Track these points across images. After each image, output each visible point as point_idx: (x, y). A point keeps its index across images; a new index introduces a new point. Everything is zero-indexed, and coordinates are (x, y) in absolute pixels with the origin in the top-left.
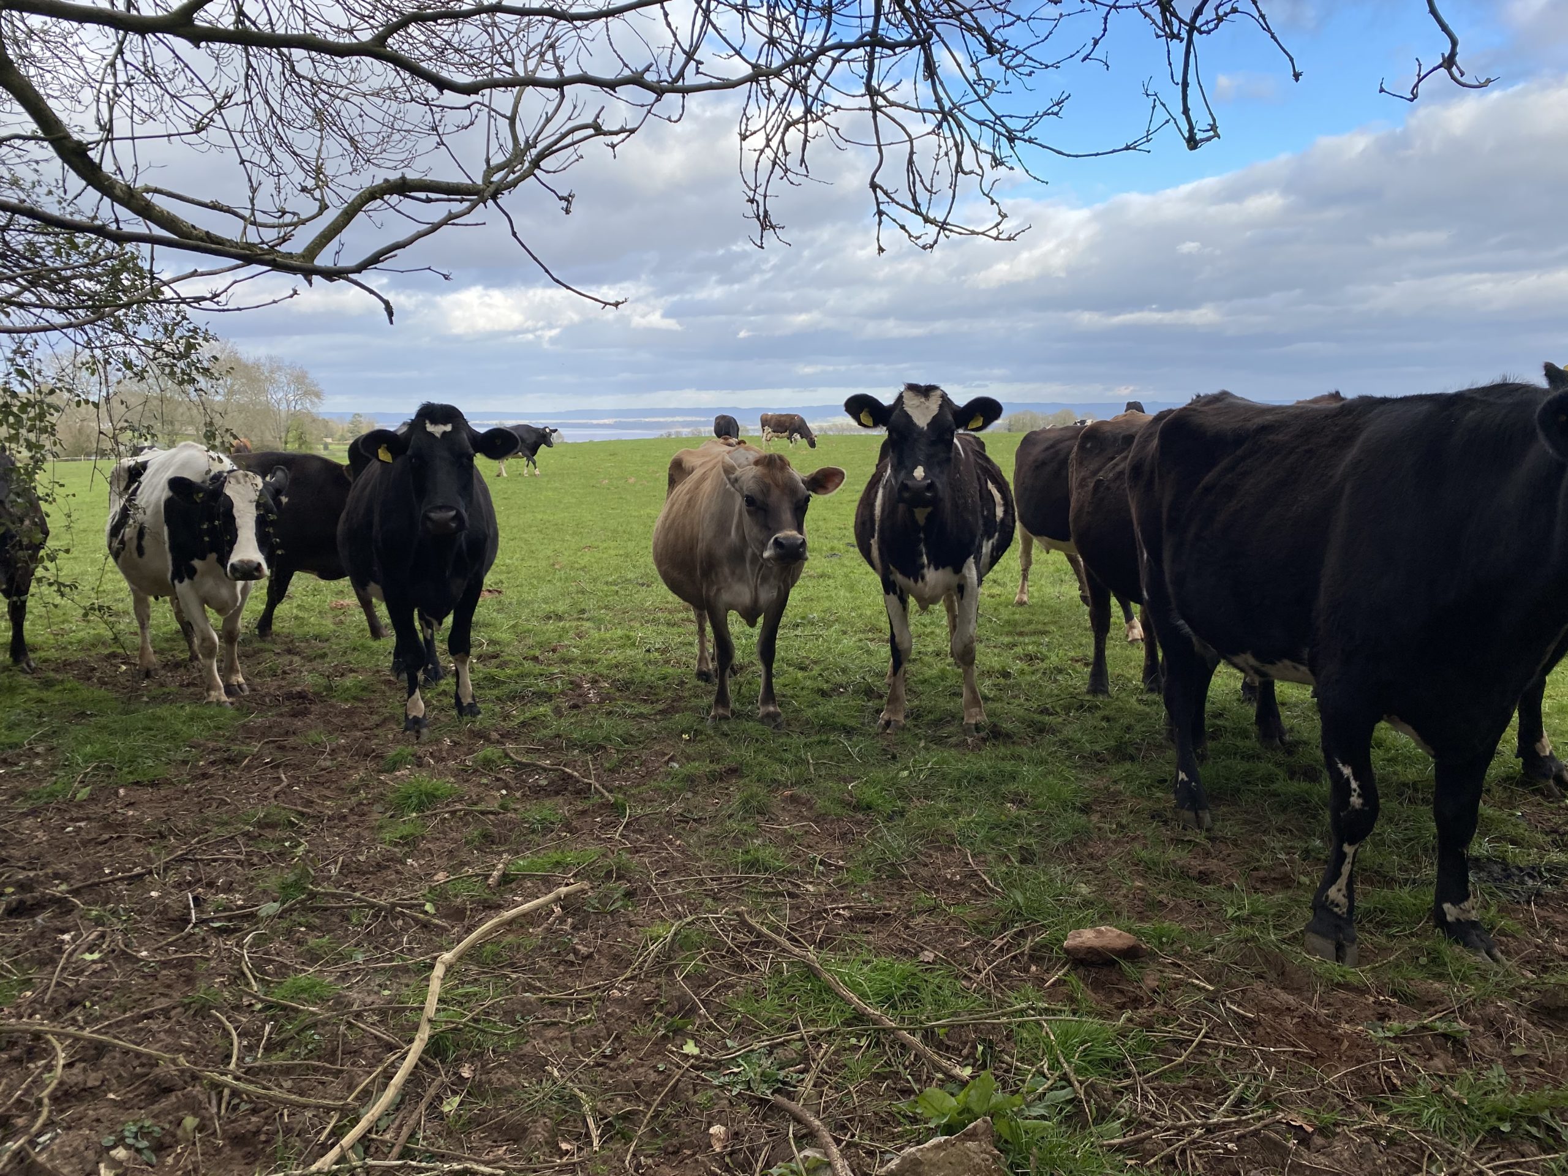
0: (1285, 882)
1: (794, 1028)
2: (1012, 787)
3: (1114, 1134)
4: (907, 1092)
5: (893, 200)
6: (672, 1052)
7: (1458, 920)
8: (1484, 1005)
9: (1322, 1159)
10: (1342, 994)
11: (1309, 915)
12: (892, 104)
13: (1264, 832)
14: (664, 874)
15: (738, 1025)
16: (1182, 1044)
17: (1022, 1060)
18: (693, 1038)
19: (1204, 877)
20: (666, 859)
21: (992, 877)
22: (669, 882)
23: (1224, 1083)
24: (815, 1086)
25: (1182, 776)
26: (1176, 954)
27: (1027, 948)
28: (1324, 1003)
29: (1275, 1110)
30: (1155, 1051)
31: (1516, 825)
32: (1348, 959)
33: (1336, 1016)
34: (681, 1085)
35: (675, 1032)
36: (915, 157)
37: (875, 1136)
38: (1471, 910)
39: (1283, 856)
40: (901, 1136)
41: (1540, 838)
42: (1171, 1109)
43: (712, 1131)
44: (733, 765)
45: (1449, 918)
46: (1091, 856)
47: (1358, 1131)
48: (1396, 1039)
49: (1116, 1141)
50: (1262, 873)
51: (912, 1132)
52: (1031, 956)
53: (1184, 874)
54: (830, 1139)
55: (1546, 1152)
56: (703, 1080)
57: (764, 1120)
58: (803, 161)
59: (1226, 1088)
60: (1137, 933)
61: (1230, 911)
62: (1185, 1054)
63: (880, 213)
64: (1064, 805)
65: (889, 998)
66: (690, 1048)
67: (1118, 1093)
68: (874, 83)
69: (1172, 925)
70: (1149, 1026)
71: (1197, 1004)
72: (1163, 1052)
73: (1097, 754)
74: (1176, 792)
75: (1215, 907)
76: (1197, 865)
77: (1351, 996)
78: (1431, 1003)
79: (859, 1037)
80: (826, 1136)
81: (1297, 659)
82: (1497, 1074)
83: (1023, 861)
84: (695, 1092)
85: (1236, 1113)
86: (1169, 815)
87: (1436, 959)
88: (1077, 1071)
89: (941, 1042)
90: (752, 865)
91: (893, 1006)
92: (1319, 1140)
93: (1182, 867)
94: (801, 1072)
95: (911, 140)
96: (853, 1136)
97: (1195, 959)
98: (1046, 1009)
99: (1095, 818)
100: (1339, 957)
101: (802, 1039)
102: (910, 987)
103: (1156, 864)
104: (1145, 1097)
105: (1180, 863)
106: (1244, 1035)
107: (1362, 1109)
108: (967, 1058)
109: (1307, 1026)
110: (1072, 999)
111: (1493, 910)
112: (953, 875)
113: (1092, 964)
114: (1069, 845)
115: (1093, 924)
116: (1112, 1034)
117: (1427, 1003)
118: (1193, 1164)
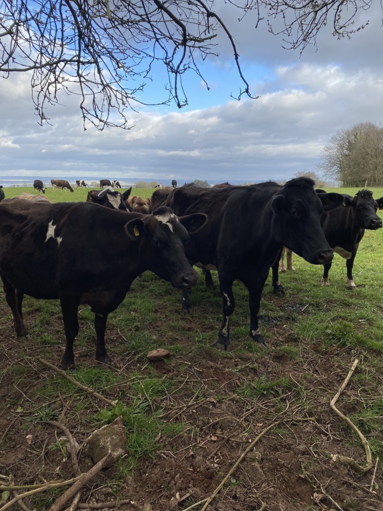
0: (212, 328)
1: (58, 397)
2: (134, 306)
3: (161, 414)
4: (96, 412)
5: (89, 113)
6: (13, 412)
7: (256, 335)
8: (262, 358)
9: (219, 410)
10: (226, 360)
11: (218, 337)
12: (87, 81)
13: (207, 314)
14: (10, 349)
15: (38, 398)
16: (181, 382)
17: (134, 395)
18: (21, 406)
19: (189, 329)
20: (11, 344)
21: (126, 337)
22: (12, 352)
23: (193, 392)
24: (65, 415)
25: (184, 299)
26: (181, 354)
27: (136, 359)
28: (221, 364)
29: (206, 398)
30: (173, 386)
31: (272, 305)
32: (228, 349)
33: (224, 367)
34: (16, 423)
35: (14, 405)
36: (95, 99)
37: (86, 428)
38: (259, 332)
39: (212, 321)
40: (94, 426)
41: (277, 308)
42: (178, 403)
43: (27, 437)
44: (37, 308)
45: (254, 335)
46: (157, 326)
47: (228, 400)
48: (239, 371)
49: (161, 416)
50: (206, 326)
51: (97, 425)
52: (137, 361)
53: (184, 329)
54: (69, 432)
55: (275, 398)
56: (24, 420)
57: (47, 430)
58: (55, 97)
59: (193, 394)
60: (170, 349)
61: (197, 339)
62: (182, 385)
63: (84, 117)
64: (149, 311)
65: (91, 381)
66: (19, 410)
67: (162, 400)
68: (80, 72)
69: (180, 346)
70: (172, 379)
71: (186, 369)
72: (176, 386)
73: (160, 293)
74: (182, 304)
75: (192, 338)
76: (188, 326)
77: (228, 360)
78: (249, 360)
79: (80, 396)
80: (68, 432)
81: (213, 264)
82: (263, 378)
83: (137, 330)
84: (21, 425)
85: (196, 401)
86: (180, 311)
87: (250, 347)
88: (150, 396)
89: (108, 393)
90: (44, 343)
91: (92, 384)
92: (218, 405)
93: (183, 327)
94: (60, 411)
95: (94, 94)
96: (78, 430)
97: (186, 355)
98: (141, 378)
99: (159, 314)
100: (226, 349)
101: (60, 400)
102: (98, 377)
103: (176, 327)
104: (170, 400)
105: (183, 326)
106: (199, 376)
107: (230, 393)
108: (116, 397)
109: (216, 371)
110: (149, 373)
111: (265, 331)
112: (114, 338)
113: (156, 361)
114: (151, 324)
115: (157, 348)
116: (160, 383)
117: (247, 360)
118: (183, 418)
